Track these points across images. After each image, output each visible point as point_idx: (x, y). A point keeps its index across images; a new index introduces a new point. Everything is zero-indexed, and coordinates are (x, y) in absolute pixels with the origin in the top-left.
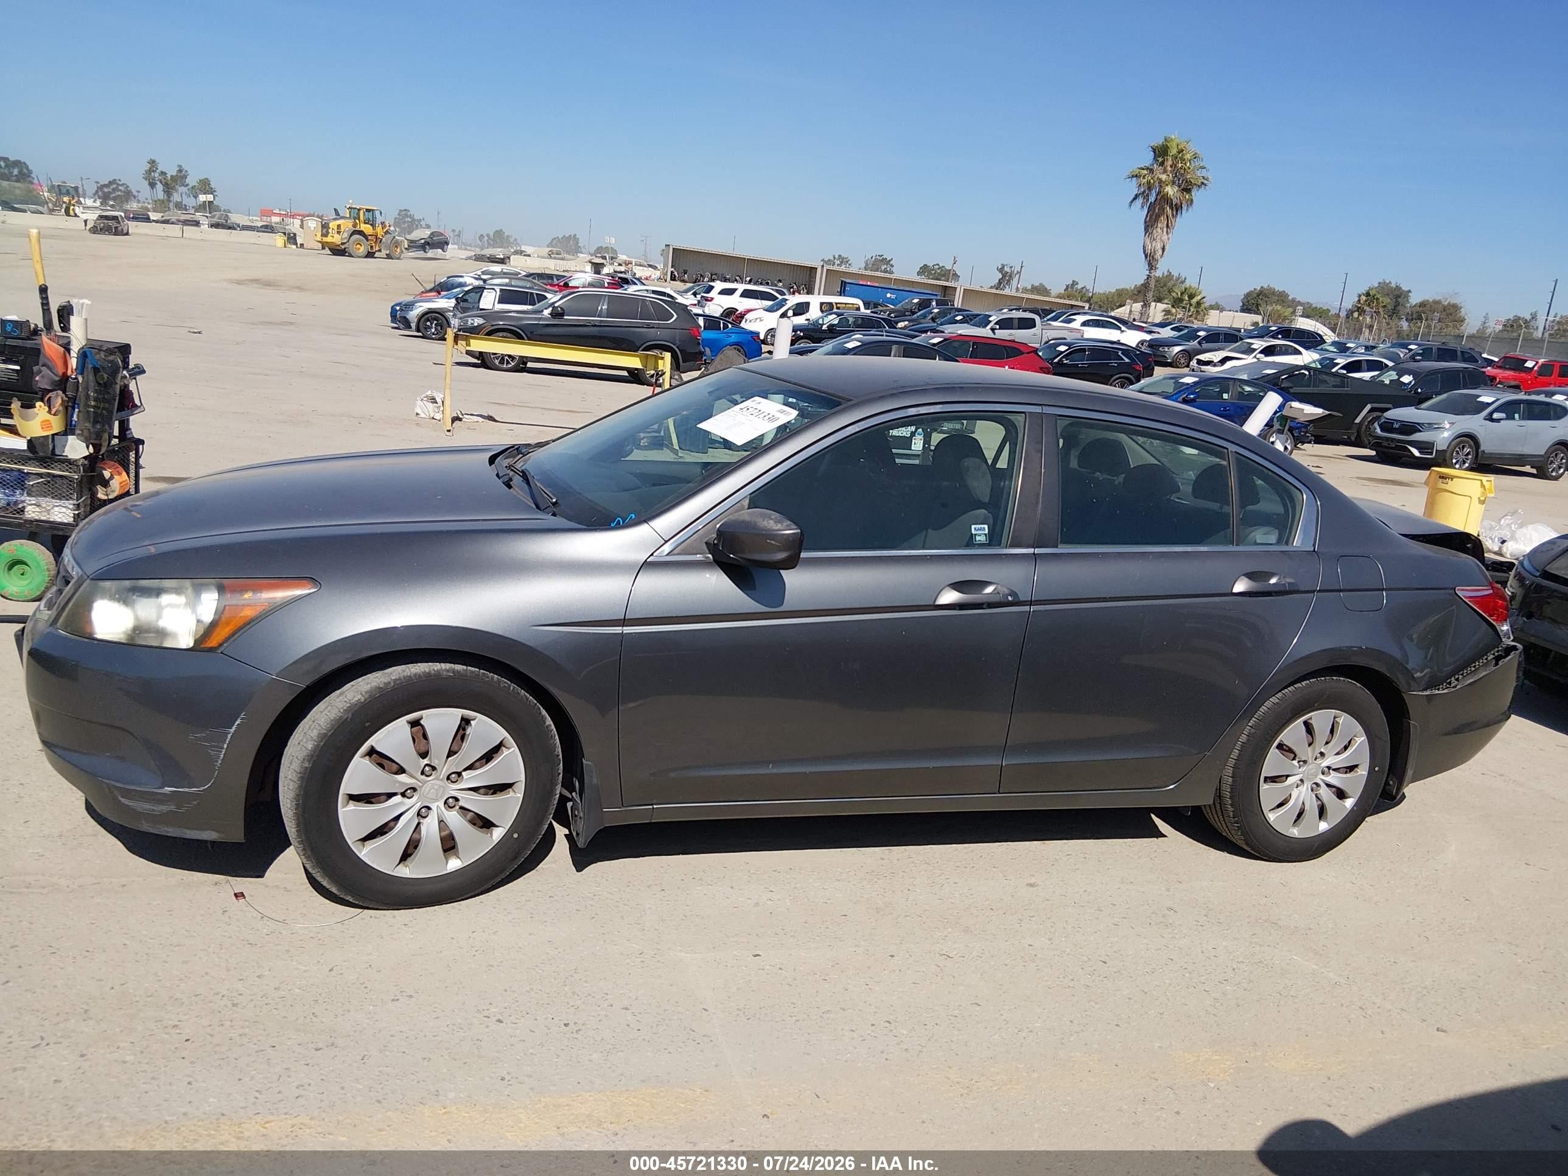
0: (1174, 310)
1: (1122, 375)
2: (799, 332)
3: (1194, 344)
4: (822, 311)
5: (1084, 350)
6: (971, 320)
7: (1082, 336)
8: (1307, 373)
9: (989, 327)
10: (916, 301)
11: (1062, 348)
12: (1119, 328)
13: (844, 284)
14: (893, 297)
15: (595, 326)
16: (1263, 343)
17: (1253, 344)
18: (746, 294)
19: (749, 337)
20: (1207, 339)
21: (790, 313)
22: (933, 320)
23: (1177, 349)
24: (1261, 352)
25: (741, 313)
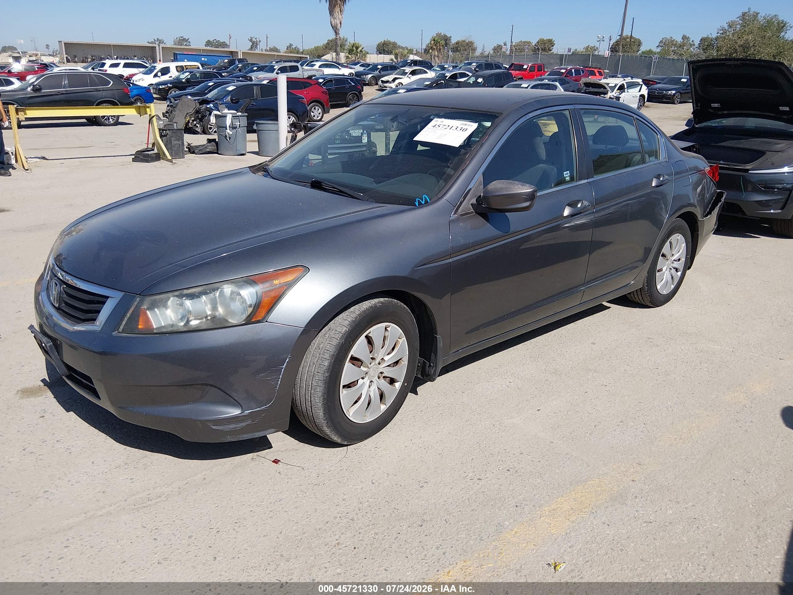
0: (350, 56)
1: (352, 92)
2: (169, 85)
3: (377, 72)
4: (178, 71)
5: (331, 81)
6: (264, 69)
7: (323, 73)
8: (443, 82)
9: (275, 72)
10: (226, 61)
11: (321, 81)
12: (338, 68)
13: (175, 55)
14: (206, 59)
15: (63, 94)
16: (410, 69)
17: (405, 70)
18: (126, 65)
19: (144, 91)
20: (382, 69)
21: (159, 74)
22: (240, 70)
23: (370, 76)
24: (410, 74)
25: (127, 77)
